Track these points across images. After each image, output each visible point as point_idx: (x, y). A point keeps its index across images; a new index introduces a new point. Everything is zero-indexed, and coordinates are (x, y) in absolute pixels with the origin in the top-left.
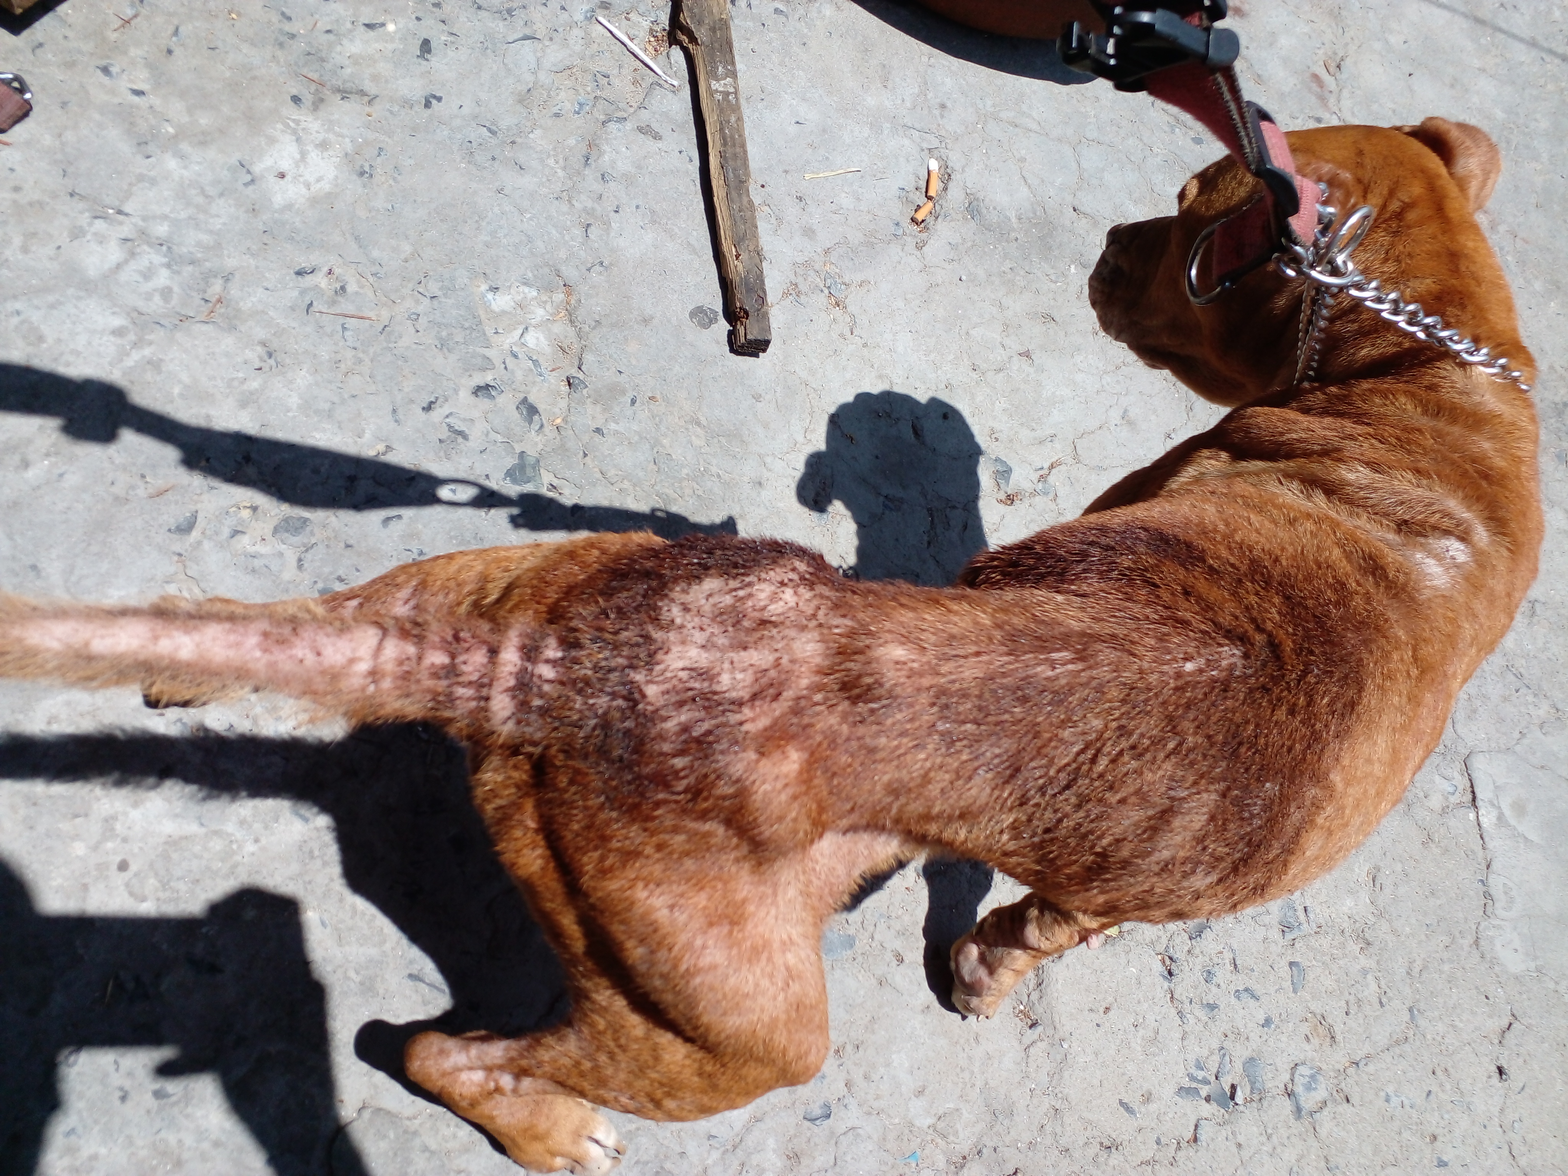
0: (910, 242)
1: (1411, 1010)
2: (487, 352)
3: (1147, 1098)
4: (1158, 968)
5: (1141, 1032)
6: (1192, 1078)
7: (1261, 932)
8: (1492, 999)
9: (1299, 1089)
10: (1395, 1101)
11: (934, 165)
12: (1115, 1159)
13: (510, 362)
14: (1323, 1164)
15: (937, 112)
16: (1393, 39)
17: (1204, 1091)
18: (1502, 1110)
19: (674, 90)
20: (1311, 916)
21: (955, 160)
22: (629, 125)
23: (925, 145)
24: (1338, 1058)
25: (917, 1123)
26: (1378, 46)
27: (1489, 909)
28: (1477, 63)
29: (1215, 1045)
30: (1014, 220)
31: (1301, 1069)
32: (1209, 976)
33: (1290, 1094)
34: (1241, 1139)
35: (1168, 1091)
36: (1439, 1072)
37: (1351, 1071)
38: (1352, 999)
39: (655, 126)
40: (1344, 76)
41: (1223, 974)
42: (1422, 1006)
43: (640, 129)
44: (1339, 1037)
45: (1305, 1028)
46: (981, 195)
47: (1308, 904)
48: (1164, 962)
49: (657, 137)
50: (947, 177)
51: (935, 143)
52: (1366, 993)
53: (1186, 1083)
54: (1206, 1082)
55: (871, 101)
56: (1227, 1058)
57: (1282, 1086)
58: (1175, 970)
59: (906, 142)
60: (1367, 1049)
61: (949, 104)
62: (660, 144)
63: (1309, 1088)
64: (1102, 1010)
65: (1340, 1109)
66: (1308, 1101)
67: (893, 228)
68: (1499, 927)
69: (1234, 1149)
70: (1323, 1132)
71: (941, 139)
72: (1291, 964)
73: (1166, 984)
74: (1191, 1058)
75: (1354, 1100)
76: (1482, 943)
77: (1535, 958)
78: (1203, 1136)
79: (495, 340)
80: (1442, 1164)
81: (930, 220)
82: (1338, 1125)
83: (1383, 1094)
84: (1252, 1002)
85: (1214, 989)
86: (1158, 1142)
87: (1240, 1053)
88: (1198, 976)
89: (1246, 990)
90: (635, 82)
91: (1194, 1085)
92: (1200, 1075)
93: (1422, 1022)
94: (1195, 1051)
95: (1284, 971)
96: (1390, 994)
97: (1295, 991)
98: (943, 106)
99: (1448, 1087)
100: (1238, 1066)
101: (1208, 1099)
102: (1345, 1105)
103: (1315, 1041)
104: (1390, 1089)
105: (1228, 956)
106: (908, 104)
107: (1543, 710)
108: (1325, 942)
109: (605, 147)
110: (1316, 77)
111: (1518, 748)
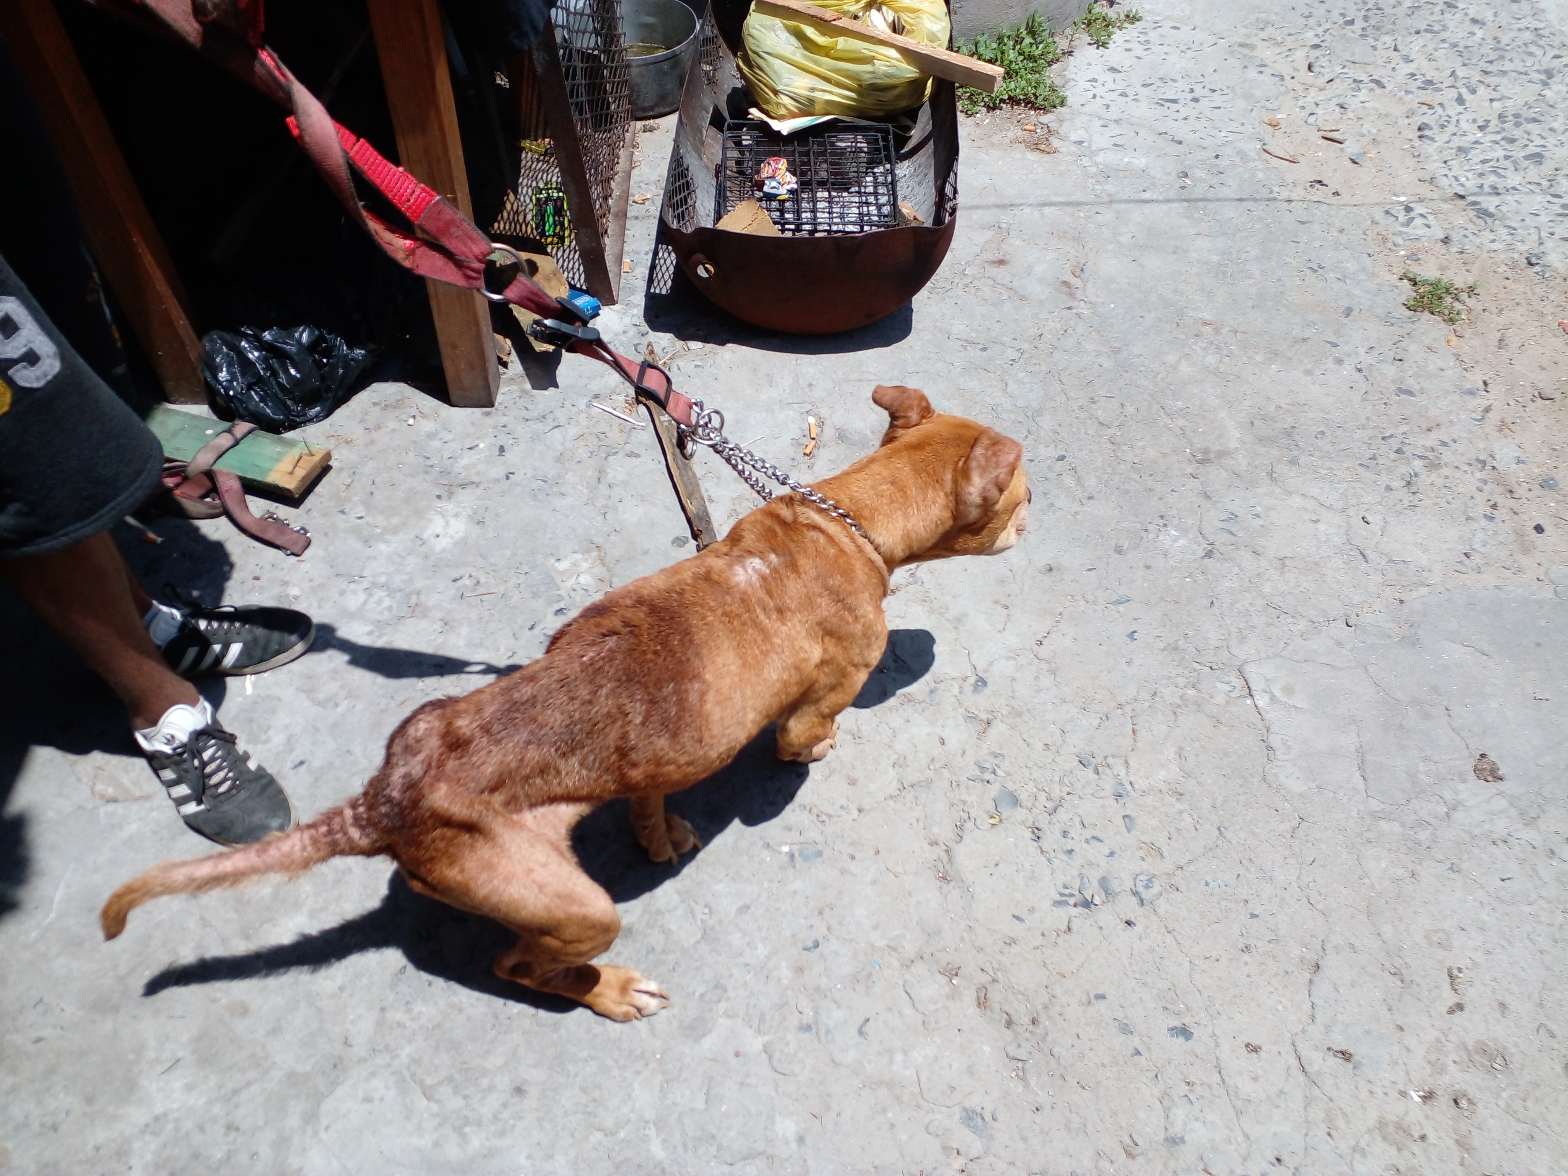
0: (804, 467)
1: (1219, 829)
2: (559, 592)
3: (1032, 910)
4: (1028, 834)
5: (1022, 874)
6: (1062, 895)
7: (1100, 802)
8: (1281, 811)
9: (1140, 889)
10: (1212, 884)
11: (812, 420)
12: (1015, 949)
13: (572, 594)
14: (1163, 930)
15: (807, 390)
16: (1122, 239)
17: (1072, 901)
18: (1299, 877)
19: (643, 428)
20: (1136, 786)
21: (824, 412)
22: (620, 455)
23: (803, 411)
24: (1168, 866)
25: (876, 944)
26: (1111, 247)
27: (1272, 757)
28: (1192, 231)
29: (1076, 872)
30: (869, 435)
31: (1141, 877)
32: (1065, 834)
33: (1135, 893)
34: (1101, 924)
35: (1047, 905)
36: (1245, 862)
37: (1179, 872)
38: (1173, 830)
39: (636, 451)
40: (1087, 273)
41: (1075, 830)
42: (1226, 825)
43: (627, 455)
44: (1166, 854)
45: (1142, 853)
46: (845, 427)
47: (1132, 779)
48: (1033, 832)
49: (638, 456)
50: (821, 424)
51: (809, 407)
52: (1183, 824)
53: (1058, 898)
54: (1072, 895)
55: (764, 397)
56: (1086, 880)
57: (1128, 889)
58: (1040, 834)
59: (791, 412)
60: (1188, 857)
61: (814, 383)
62: (640, 459)
63: (1147, 887)
64: (992, 865)
65: (1172, 895)
66: (1146, 895)
67: (791, 463)
68: (1280, 766)
69: (1098, 931)
70: (1161, 911)
71: (813, 404)
72: (1124, 817)
73: (1035, 844)
74: (1060, 884)
75: (1183, 888)
76: (1268, 778)
77: (1315, 780)
78: (1074, 927)
79: (563, 585)
80: (1254, 916)
81: (815, 451)
82: (1171, 905)
83: (1203, 882)
84: (1099, 844)
85: (1070, 841)
86: (1043, 935)
87: (1094, 876)
88: (1058, 835)
89: (1094, 837)
90: (621, 431)
91: (1063, 899)
92: (1067, 892)
93: (1227, 834)
94: (1061, 879)
95: (1119, 821)
96: (1201, 821)
97: (1129, 832)
98: (810, 385)
99: (1253, 869)
100: (1095, 883)
101: (1075, 905)
102: (1176, 893)
103: (1149, 859)
104: (1208, 879)
105: (1077, 820)
106: (788, 391)
107: (1302, 625)
108: (1148, 800)
109: (608, 470)
110: (1065, 283)
111: (1284, 653)
